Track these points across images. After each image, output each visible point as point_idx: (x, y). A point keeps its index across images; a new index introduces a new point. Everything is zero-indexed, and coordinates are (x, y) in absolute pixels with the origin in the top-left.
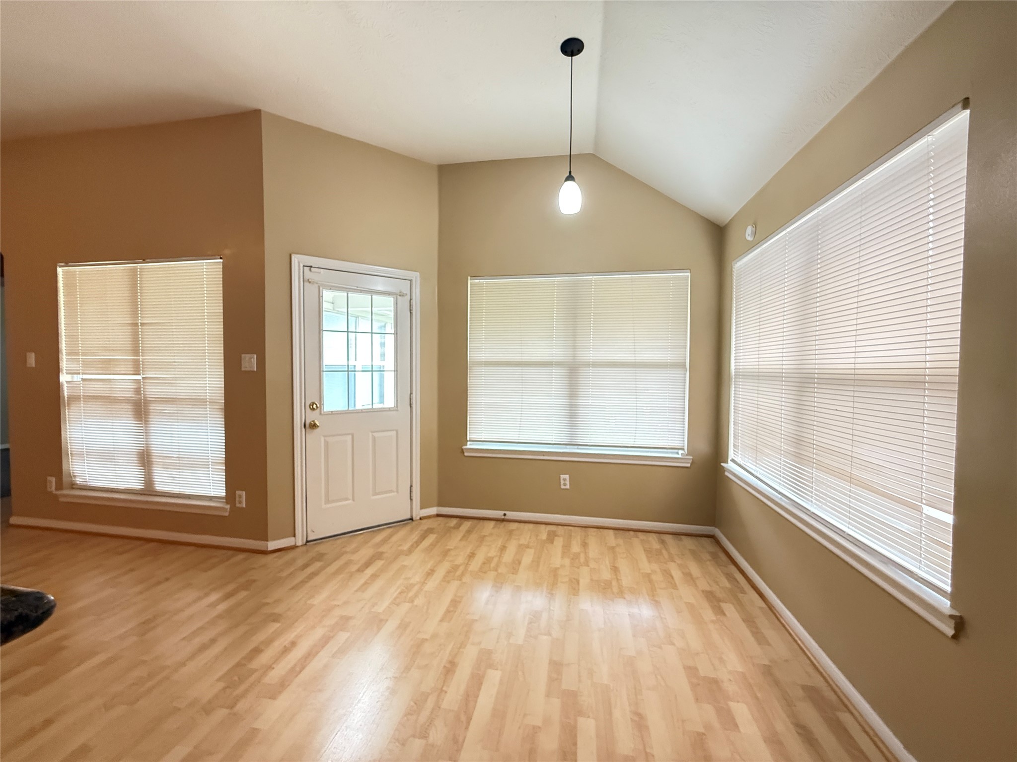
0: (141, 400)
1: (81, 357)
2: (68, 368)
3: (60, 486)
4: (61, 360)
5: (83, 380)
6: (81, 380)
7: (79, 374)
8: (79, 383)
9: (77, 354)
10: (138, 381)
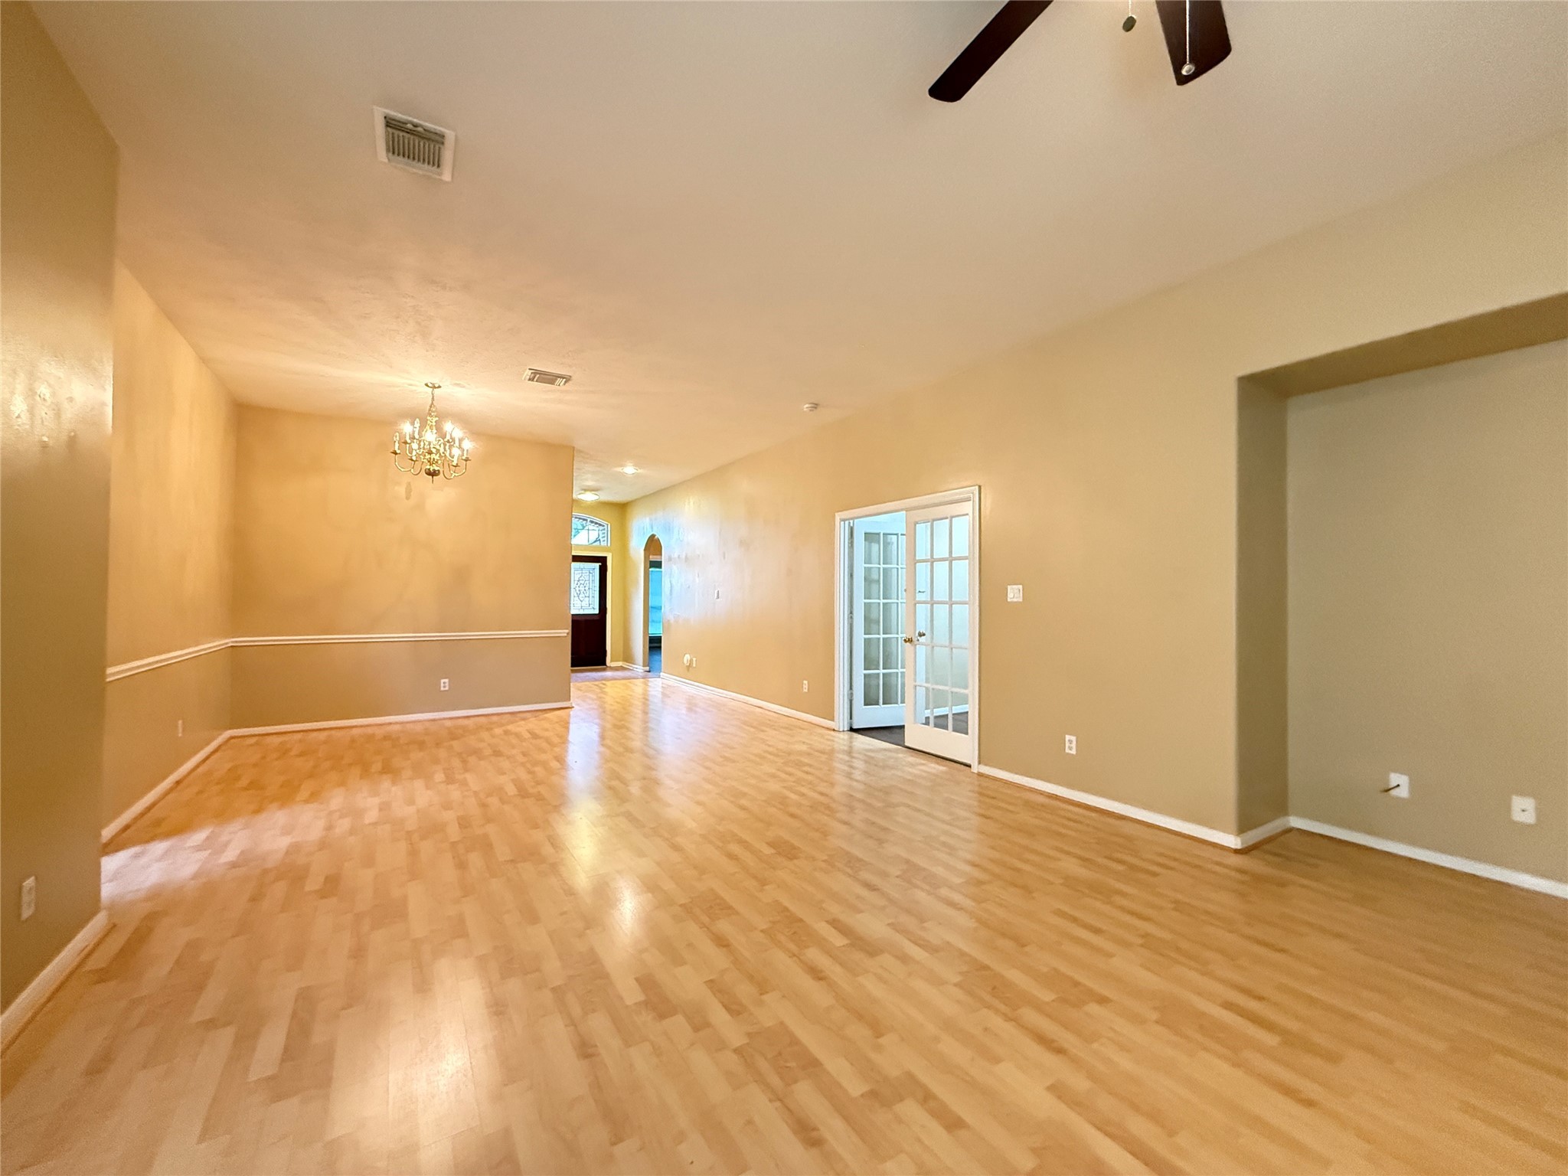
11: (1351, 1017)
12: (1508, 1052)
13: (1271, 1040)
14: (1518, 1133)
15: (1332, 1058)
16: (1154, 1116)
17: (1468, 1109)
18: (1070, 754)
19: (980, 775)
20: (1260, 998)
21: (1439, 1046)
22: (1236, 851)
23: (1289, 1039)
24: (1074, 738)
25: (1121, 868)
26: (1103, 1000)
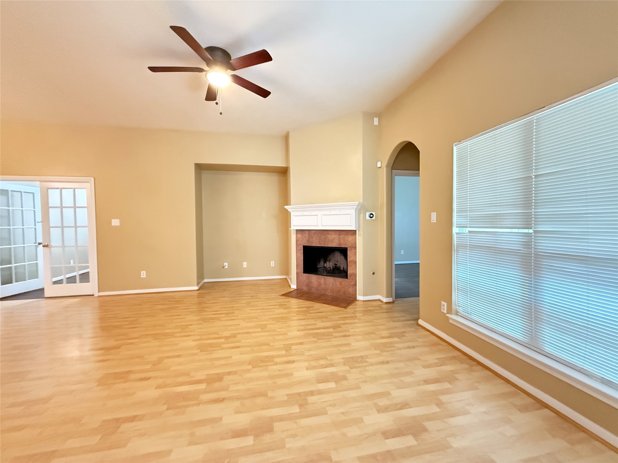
0: (531, 254)
1: (468, 213)
2: (457, 223)
3: (450, 310)
4: (454, 217)
5: (470, 232)
6: (468, 232)
7: (467, 227)
8: (467, 234)
9: (466, 211)
10: (528, 235)
11: (233, 307)
12: (252, 302)
13: (224, 315)
14: (257, 309)
15: (233, 313)
16: (214, 333)
17: (252, 310)
18: (144, 277)
19: (99, 296)
20: (218, 311)
21: (245, 305)
22: (197, 290)
23: (226, 314)
24: (145, 272)
25: (174, 302)
26: (191, 325)
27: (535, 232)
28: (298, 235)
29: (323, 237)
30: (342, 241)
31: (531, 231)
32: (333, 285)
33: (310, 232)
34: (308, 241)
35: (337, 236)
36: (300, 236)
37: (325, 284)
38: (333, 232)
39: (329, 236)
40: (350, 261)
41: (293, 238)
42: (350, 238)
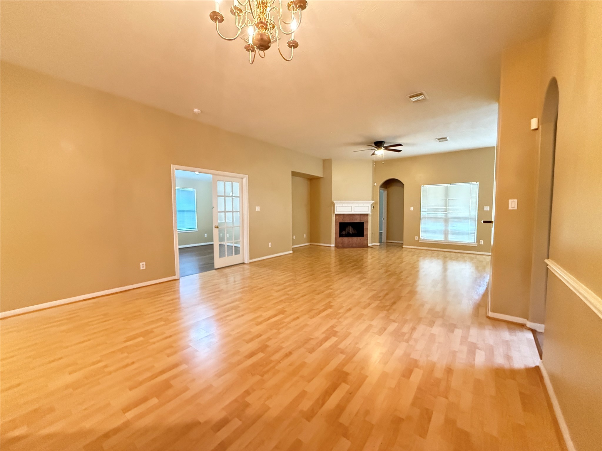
0: (447, 218)
1: (427, 208)
2: (422, 211)
6: (426, 213)
7: (429, 212)
19: (250, 263)
27: (448, 213)
28: (336, 217)
29: (351, 217)
30: (361, 219)
31: (447, 212)
32: (356, 241)
33: (344, 215)
34: (343, 220)
35: (359, 217)
36: (337, 217)
37: (352, 241)
38: (357, 215)
39: (355, 217)
40: (365, 229)
41: (333, 218)
42: (366, 218)
